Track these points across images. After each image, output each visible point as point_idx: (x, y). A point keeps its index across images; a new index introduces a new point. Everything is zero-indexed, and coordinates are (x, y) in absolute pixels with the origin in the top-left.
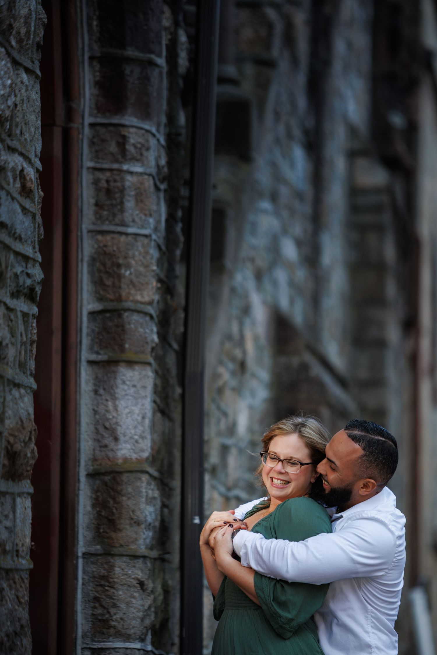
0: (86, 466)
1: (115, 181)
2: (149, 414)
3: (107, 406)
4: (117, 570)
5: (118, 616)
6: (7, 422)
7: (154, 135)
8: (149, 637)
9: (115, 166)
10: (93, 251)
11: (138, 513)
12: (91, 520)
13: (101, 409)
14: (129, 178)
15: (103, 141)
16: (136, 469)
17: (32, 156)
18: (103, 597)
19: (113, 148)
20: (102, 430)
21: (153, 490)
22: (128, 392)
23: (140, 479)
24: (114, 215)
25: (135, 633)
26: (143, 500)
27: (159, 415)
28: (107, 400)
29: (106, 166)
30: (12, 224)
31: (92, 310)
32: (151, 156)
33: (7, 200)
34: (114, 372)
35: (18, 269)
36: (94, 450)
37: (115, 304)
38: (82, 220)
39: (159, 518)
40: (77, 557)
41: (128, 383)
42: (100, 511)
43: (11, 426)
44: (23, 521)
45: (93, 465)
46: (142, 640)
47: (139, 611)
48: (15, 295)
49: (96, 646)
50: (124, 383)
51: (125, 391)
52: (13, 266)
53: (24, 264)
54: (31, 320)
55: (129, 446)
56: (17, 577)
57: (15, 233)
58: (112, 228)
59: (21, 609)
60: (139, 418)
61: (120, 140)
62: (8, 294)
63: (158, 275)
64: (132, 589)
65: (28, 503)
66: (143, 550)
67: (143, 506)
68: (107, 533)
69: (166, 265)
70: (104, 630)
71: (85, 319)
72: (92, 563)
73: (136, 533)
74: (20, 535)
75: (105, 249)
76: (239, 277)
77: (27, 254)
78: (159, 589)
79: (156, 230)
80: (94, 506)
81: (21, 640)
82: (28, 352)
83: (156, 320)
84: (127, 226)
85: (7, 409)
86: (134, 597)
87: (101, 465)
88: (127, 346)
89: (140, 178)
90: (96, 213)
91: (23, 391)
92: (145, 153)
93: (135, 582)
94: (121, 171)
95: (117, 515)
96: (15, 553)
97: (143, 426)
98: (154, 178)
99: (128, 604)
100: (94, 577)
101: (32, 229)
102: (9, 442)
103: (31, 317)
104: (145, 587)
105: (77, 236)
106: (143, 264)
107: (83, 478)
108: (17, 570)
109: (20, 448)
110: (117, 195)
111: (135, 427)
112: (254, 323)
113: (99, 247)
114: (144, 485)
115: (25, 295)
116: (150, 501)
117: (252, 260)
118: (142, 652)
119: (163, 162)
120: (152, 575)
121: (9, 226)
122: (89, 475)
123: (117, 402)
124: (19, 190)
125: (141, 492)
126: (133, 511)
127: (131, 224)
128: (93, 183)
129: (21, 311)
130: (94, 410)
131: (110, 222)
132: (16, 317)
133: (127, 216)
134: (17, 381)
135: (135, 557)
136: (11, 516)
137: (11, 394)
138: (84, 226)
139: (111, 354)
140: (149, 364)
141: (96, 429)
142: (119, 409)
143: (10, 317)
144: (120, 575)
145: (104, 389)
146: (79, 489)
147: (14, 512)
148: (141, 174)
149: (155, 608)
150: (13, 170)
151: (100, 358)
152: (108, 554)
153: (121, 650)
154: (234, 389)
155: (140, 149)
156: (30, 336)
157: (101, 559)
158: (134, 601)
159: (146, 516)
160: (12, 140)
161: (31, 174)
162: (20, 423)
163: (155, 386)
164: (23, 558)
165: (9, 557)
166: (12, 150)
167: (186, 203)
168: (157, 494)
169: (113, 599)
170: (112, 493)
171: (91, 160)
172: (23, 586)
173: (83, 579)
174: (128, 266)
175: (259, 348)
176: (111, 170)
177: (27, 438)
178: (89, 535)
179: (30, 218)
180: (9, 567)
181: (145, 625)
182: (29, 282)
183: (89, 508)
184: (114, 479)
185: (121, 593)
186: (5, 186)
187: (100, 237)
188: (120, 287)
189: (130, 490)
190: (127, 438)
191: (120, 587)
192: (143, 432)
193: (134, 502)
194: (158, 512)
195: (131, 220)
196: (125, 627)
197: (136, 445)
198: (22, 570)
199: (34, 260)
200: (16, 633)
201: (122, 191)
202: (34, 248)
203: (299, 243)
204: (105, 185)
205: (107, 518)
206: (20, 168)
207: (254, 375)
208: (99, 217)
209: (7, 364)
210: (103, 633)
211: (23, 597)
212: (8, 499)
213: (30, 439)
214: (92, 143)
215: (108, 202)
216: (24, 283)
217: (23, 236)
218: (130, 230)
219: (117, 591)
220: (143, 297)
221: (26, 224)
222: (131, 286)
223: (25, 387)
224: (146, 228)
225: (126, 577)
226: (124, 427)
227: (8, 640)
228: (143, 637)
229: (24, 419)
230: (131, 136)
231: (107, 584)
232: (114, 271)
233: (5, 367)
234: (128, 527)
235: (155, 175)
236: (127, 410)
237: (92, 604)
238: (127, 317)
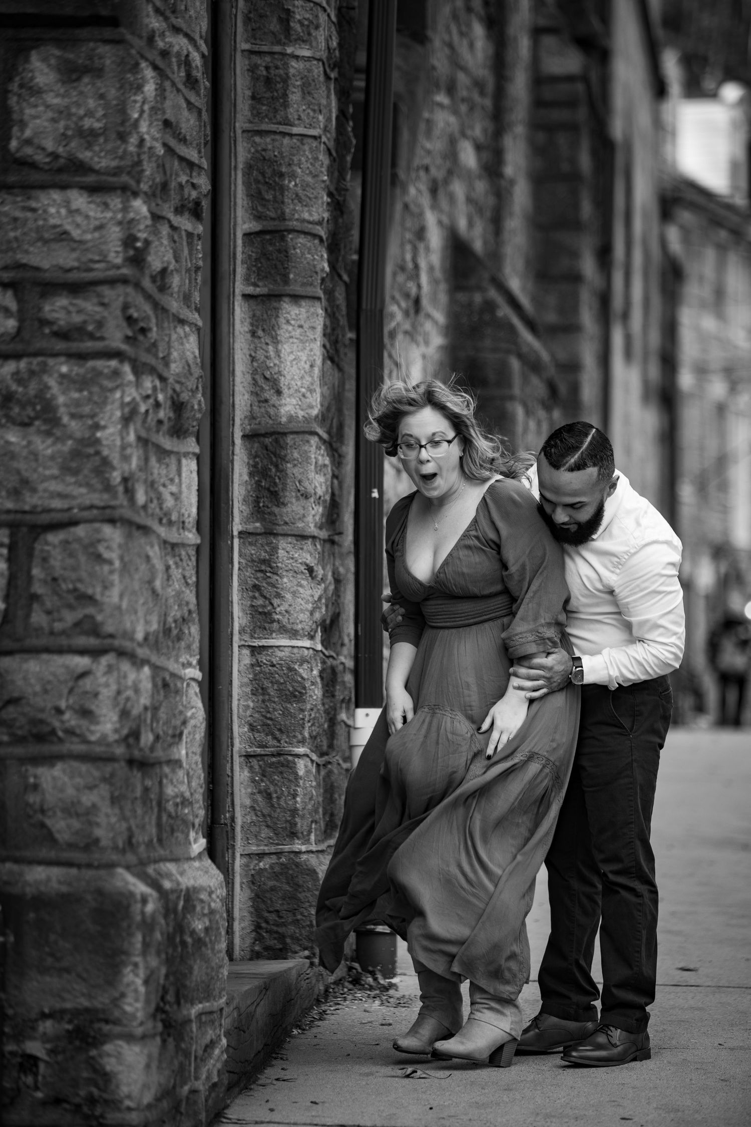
0: (241, 425)
1: (277, 68)
2: (319, 362)
3: (267, 352)
4: (281, 553)
5: (282, 608)
6: (173, 366)
7: (325, 10)
8: (319, 634)
9: (277, 49)
10: (249, 156)
11: (306, 484)
12: (249, 492)
13: (260, 355)
14: (293, 63)
15: (261, 16)
16: (302, 429)
17: (197, 37)
18: (265, 585)
19: (274, 25)
20: (261, 381)
21: (323, 456)
22: (293, 333)
23: (308, 442)
24: (276, 111)
25: (303, 629)
26: (313, 467)
27: (329, 362)
28: (267, 344)
29: (265, 48)
30: (178, 122)
31: (248, 231)
32: (321, 36)
33: (172, 92)
34: (277, 309)
35: (183, 179)
36: (251, 405)
37: (276, 223)
38: (235, 117)
39: (330, 491)
40: (232, 537)
41: (293, 322)
42: (260, 481)
43: (177, 371)
44: (189, 487)
45: (250, 425)
46: (312, 638)
47: (307, 602)
48: (179, 211)
49: (257, 643)
50: (288, 322)
51: (290, 332)
52: (177, 175)
53: (188, 171)
54: (195, 242)
55: (294, 401)
56: (183, 553)
57: (180, 133)
58: (273, 127)
59: (188, 591)
60: (307, 367)
61: (284, 16)
62: (172, 209)
63: (327, 187)
64: (299, 576)
65: (193, 465)
66: (312, 529)
67: (312, 475)
68: (268, 507)
69: (336, 174)
70: (267, 625)
71: (239, 242)
72: (250, 544)
73: (304, 508)
74: (186, 503)
75: (263, 153)
76: (412, 191)
77: (193, 159)
78: (330, 577)
79: (326, 130)
80: (251, 474)
81: (189, 628)
82: (193, 281)
83: (326, 244)
84: (292, 125)
85: (172, 350)
86: (301, 586)
87: (259, 424)
88: (291, 276)
89: (308, 64)
90: (252, 108)
91: (187, 329)
92: (314, 33)
93: (302, 568)
94: (284, 54)
95: (280, 486)
96: (181, 525)
97: (312, 377)
98: (323, 64)
99: (294, 594)
100: (253, 561)
101: (197, 129)
102: (174, 390)
103: (196, 238)
104: (314, 574)
105: (230, 137)
106: (311, 172)
107: (238, 441)
108: (184, 545)
109: (187, 398)
110: (279, 86)
111: (302, 378)
112: (428, 249)
113: (257, 151)
114: (313, 449)
115: (190, 210)
116: (320, 469)
117: (427, 169)
118: (311, 651)
119: (334, 44)
120: (322, 561)
121: (174, 124)
122: (245, 437)
123: (280, 347)
124: (184, 79)
125: (309, 458)
126: (300, 482)
127: (297, 122)
128: (248, 70)
129: (186, 231)
130: (250, 355)
131: (270, 119)
132: (181, 238)
133: (292, 113)
134: (182, 317)
135: (303, 537)
136: (177, 480)
137: (176, 332)
138: (237, 125)
139: (272, 286)
140: (319, 299)
141: (254, 379)
142: (282, 355)
143: (173, 237)
144: (285, 559)
145: (263, 330)
146: (233, 454)
147: (180, 475)
148: (309, 59)
149: (326, 599)
150: (178, 54)
151: (258, 291)
152: (270, 533)
153: (286, 649)
154: (406, 333)
155: (308, 26)
156: (194, 261)
157: (261, 540)
158: (301, 590)
159: (316, 487)
160: (177, 18)
161: (196, 59)
162: (187, 368)
163: (325, 326)
164: (190, 531)
165: (174, 529)
166: (177, 30)
167: (361, 96)
168: (327, 461)
169: (277, 588)
170: (274, 459)
171: (247, 41)
172: (190, 564)
173: (239, 563)
174: (293, 176)
175: (434, 282)
176: (272, 53)
177: (195, 387)
178: (246, 510)
179: (196, 114)
180: (174, 541)
181: (315, 619)
182: (194, 194)
183: (246, 477)
184: (277, 441)
185: (285, 580)
186: (170, 75)
187: (257, 139)
188: (283, 202)
189: (296, 455)
190: (292, 391)
191: (284, 573)
192: (312, 384)
193: (302, 470)
194: (329, 483)
195: (296, 117)
196: (291, 621)
197: (303, 399)
198: (189, 546)
199: (200, 168)
200: (184, 620)
201: (285, 80)
202: (199, 152)
203: (478, 148)
204: (265, 73)
205: (268, 490)
206: (185, 52)
207: (428, 316)
208: (256, 114)
209: (172, 294)
210: (265, 629)
211: (190, 578)
212: (173, 460)
213: (197, 388)
214: (247, 20)
215: (268, 95)
216: (190, 195)
217: (188, 137)
218: (295, 130)
219: (281, 578)
220: (311, 215)
221: (192, 122)
222: (296, 201)
223: (191, 324)
224: (314, 128)
225: (291, 561)
226: (288, 377)
227: (176, 627)
228: (312, 633)
229: (191, 362)
230: (296, 10)
231: (269, 569)
232: (275, 181)
233: (170, 298)
234: (294, 500)
235: (325, 60)
236: (292, 357)
237: (251, 594)
238: (292, 239)
